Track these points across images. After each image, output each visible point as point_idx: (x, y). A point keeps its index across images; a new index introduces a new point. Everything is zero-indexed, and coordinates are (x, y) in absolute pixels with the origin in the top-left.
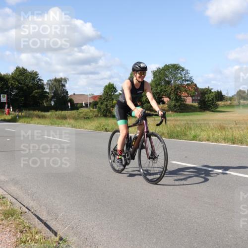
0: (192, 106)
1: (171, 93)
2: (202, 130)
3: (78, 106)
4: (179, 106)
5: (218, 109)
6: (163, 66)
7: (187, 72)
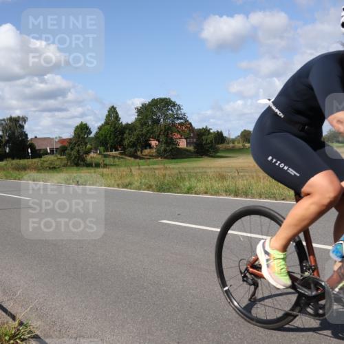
0: (187, 150)
1: (160, 134)
2: (199, 181)
3: (41, 152)
4: (171, 150)
5: (219, 154)
6: (150, 101)
7: (179, 108)
